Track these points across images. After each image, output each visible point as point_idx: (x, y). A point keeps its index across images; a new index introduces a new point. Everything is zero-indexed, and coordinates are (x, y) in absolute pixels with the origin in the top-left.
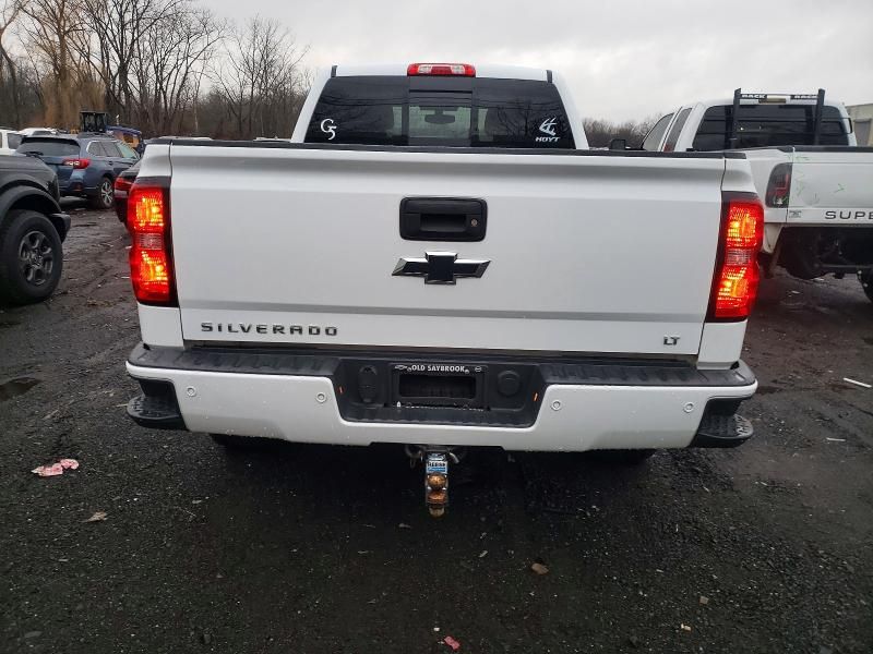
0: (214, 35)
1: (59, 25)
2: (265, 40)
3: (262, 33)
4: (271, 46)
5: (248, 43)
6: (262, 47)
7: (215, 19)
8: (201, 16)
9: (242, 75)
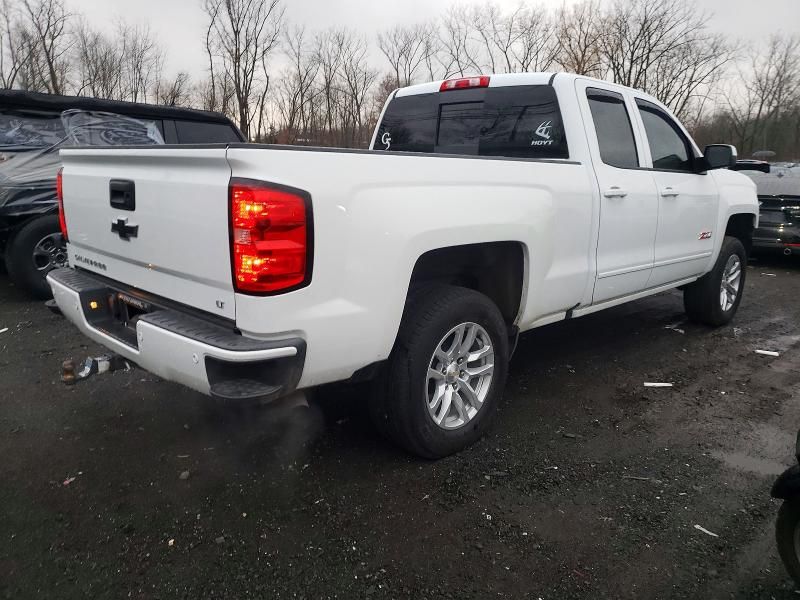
0: (723, 57)
1: (579, 66)
2: (783, 56)
3: (781, 49)
4: (790, 60)
5: (763, 60)
6: (779, 63)
7: (727, 43)
8: (711, 41)
9: (753, 95)
